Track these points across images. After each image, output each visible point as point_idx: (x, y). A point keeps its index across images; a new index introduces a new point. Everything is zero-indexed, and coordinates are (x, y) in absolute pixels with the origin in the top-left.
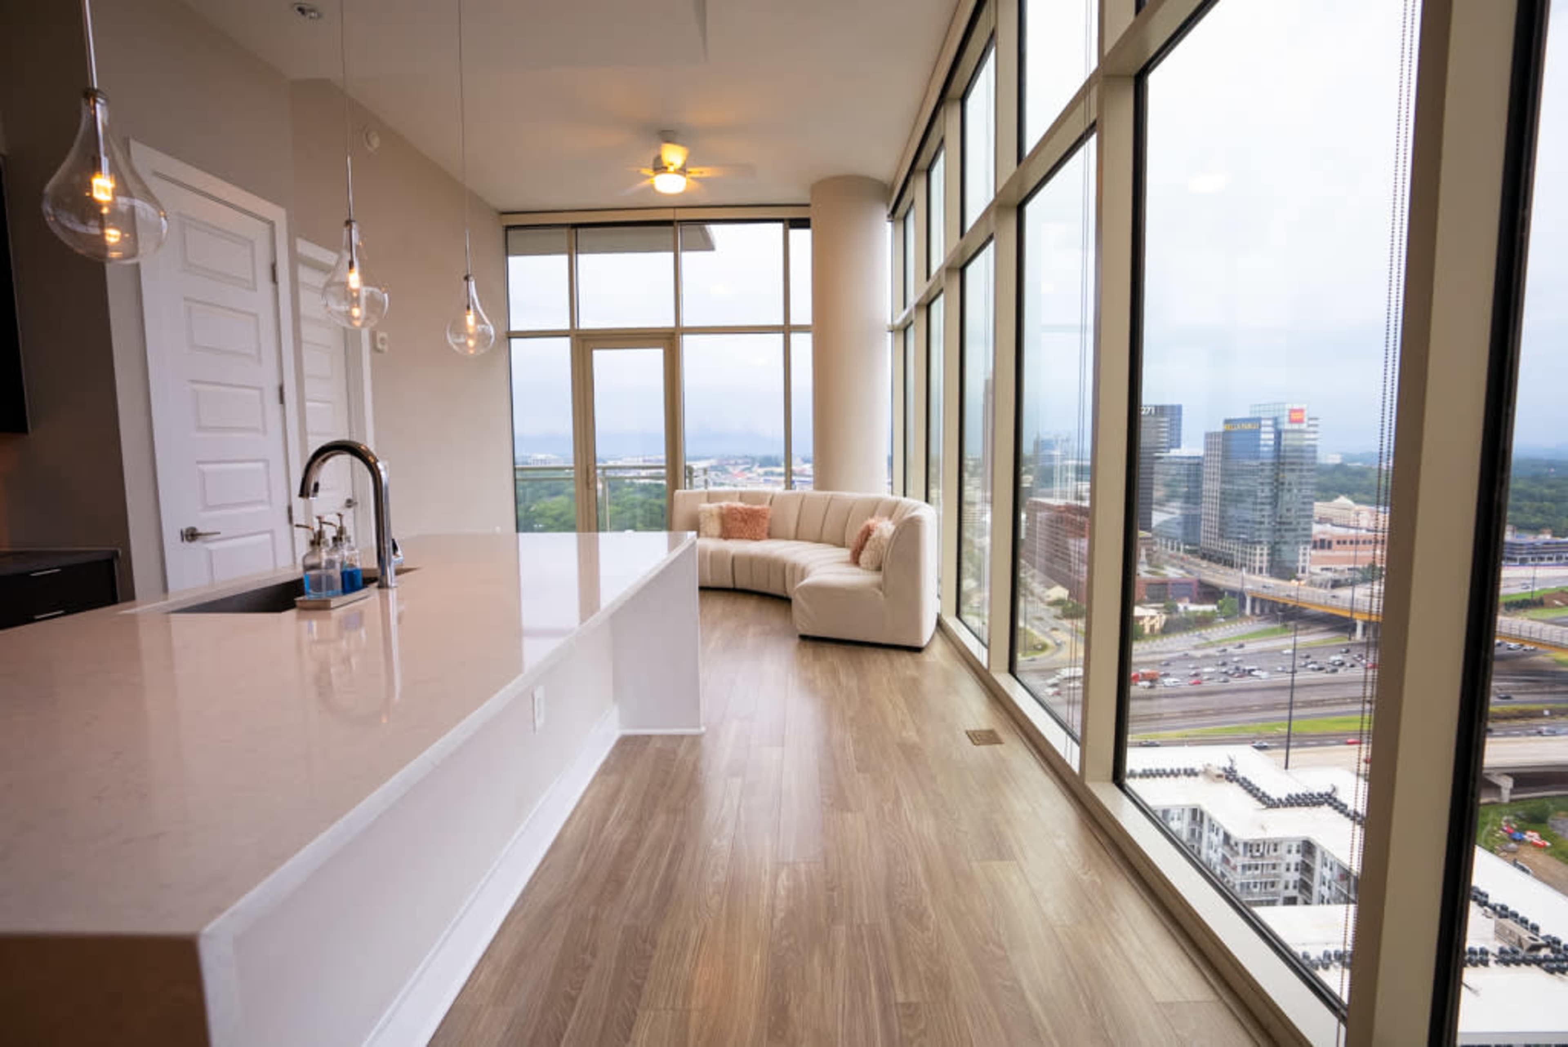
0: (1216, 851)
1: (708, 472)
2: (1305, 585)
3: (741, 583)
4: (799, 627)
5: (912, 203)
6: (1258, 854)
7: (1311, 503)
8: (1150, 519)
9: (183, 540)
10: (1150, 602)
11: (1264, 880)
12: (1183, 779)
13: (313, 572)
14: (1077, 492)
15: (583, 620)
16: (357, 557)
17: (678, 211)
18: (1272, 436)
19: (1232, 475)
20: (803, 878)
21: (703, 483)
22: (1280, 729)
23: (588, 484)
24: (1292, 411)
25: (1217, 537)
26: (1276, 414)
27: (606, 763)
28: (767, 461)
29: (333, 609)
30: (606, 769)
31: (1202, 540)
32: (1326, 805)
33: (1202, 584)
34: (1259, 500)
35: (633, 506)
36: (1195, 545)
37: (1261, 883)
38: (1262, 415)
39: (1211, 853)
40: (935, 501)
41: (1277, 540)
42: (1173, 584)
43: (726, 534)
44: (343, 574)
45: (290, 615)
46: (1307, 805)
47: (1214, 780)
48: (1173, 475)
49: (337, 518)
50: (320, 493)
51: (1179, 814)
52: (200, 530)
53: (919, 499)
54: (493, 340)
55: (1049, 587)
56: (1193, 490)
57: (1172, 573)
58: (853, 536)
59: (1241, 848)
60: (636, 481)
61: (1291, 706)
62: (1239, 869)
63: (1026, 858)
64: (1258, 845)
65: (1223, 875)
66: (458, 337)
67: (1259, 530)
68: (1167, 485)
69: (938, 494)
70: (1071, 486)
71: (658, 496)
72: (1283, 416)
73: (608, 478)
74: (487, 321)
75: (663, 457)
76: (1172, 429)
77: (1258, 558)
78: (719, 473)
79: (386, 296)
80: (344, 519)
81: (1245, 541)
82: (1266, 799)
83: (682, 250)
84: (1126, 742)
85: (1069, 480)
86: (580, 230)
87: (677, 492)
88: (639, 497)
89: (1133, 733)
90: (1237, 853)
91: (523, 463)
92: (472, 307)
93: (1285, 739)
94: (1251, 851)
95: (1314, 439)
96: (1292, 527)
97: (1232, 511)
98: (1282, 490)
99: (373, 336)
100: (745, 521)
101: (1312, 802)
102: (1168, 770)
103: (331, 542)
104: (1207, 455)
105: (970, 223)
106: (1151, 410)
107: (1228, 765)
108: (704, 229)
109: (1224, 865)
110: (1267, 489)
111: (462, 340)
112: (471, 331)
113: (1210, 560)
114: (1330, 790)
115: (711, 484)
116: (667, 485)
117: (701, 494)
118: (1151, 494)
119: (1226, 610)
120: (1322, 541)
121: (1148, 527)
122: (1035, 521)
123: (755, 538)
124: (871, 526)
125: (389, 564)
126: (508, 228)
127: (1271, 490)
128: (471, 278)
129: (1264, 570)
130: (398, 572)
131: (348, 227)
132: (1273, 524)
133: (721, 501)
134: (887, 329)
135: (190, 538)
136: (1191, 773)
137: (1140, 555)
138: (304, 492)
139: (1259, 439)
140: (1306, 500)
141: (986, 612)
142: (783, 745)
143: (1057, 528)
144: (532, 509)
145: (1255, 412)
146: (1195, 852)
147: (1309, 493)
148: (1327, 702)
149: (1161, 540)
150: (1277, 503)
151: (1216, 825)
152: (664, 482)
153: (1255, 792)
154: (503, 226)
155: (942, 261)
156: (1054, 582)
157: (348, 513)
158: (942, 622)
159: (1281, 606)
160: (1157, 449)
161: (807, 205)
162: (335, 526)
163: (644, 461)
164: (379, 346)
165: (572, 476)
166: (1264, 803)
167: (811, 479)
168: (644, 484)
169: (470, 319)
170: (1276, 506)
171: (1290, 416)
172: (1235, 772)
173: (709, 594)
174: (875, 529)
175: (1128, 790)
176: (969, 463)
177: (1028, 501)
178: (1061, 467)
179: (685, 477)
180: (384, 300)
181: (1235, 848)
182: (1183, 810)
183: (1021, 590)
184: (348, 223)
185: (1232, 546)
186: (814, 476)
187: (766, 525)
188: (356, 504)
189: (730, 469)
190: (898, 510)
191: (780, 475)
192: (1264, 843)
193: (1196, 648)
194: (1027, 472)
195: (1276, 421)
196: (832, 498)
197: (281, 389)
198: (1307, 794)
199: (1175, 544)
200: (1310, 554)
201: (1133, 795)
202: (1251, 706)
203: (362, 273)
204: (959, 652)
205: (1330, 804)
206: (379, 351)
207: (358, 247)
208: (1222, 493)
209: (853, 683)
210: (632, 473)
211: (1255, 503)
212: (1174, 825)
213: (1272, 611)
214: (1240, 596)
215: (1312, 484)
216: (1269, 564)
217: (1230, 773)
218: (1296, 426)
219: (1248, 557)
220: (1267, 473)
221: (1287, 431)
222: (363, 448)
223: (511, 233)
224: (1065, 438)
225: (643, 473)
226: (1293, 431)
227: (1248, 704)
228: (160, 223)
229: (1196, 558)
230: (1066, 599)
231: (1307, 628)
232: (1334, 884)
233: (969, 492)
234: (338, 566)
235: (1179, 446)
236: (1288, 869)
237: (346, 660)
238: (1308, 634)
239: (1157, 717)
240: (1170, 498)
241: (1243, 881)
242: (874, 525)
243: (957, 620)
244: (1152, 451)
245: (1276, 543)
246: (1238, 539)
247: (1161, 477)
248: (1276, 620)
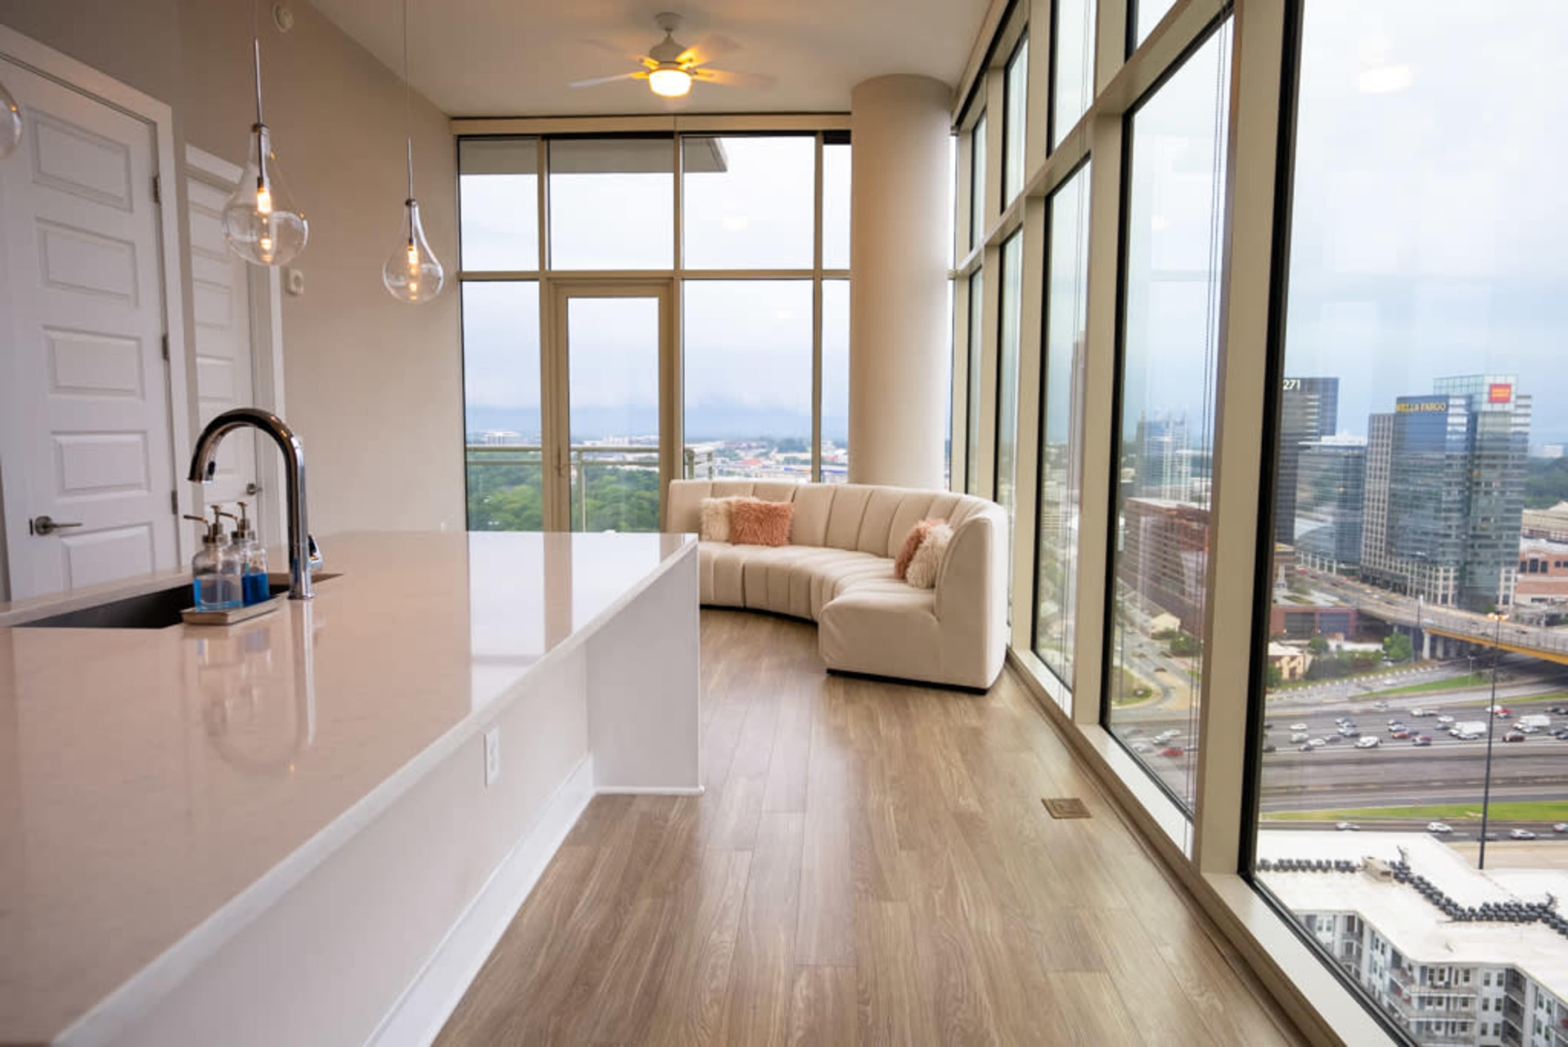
0: (1381, 976)
1: (714, 459)
2: (1507, 620)
3: (753, 601)
4: (827, 660)
5: (984, 110)
6: (1441, 983)
7: (1519, 511)
8: (1292, 528)
9: (32, 533)
10: (1289, 638)
11: (1451, 1020)
12: (1335, 876)
13: (204, 577)
14: (1192, 492)
15: (549, 645)
16: (263, 559)
17: (679, 118)
18: (1464, 420)
19: (1405, 471)
20: (828, 986)
21: (707, 472)
22: (1472, 814)
23: (559, 469)
24: (1494, 386)
25: (1383, 553)
26: (1471, 390)
27: (576, 830)
28: (788, 445)
29: (232, 624)
30: (575, 838)
31: (1363, 556)
32: (1539, 921)
33: (1361, 615)
34: (1444, 506)
35: (617, 500)
36: (1354, 563)
37: (1447, 1024)
38: (1451, 392)
39: (1375, 978)
40: (1006, 500)
41: (1469, 559)
42: (1322, 615)
43: (735, 538)
44: (244, 580)
45: (173, 632)
46: (1511, 919)
47: (1377, 879)
48: (1324, 470)
49: (239, 507)
50: (216, 476)
51: (1329, 922)
52: (55, 520)
53: (986, 497)
54: (441, 282)
55: (1154, 615)
56: (1350, 491)
57: (1321, 599)
58: (899, 543)
59: (1417, 974)
60: (619, 467)
61: (1487, 783)
62: (1415, 1003)
63: (1121, 972)
64: (1442, 971)
65: (1394, 1010)
66: (397, 278)
67: (1442, 545)
68: (1316, 484)
69: (1010, 491)
70: (1186, 483)
71: (648, 488)
72: (1481, 393)
73: (584, 463)
74: (435, 260)
75: (655, 437)
76: (1324, 410)
77: (1441, 583)
78: (727, 460)
79: (305, 223)
80: (247, 509)
81: (1424, 560)
82: (1452, 909)
83: (684, 171)
84: (1257, 823)
85: (1183, 475)
86: (553, 143)
87: (674, 482)
88: (624, 488)
89: (1263, 811)
90: (1412, 980)
91: (475, 442)
92: (415, 241)
93: (1480, 828)
94: (1431, 978)
95: (1527, 425)
96: (1489, 542)
97: (1406, 520)
98: (1477, 492)
99: (285, 274)
100: (760, 522)
101: (1519, 916)
102: (1314, 862)
103: (229, 538)
104: (1372, 445)
105: (1059, 137)
106: (1296, 385)
107: (1397, 859)
108: (714, 144)
109: (1392, 995)
110: (1455, 491)
111: (402, 283)
112: (413, 271)
113: (1373, 584)
114: (1545, 901)
115: (716, 471)
116: (659, 475)
117: (704, 485)
118: (1294, 494)
119: (1396, 650)
120: (1534, 562)
121: (1290, 541)
122: (1138, 528)
123: (772, 543)
124: (922, 531)
125: (305, 569)
126: (460, 138)
127: (1461, 492)
128: (414, 203)
129: (1450, 600)
130: (316, 579)
131: (257, 134)
132: (1464, 537)
133: (728, 495)
134: (946, 277)
135: (42, 530)
136: (1346, 867)
137: (1277, 576)
138: (195, 475)
139: (1446, 424)
140: (1512, 506)
141: (1071, 644)
142: (804, 811)
143: (1166, 538)
144: (486, 501)
145: (1441, 387)
146: (1353, 973)
147: (1515, 496)
148: (1539, 780)
149: (1306, 555)
150: (1469, 509)
151: (1381, 941)
152: (657, 469)
153: (1436, 897)
154: (454, 136)
155: (1022, 187)
156: (1162, 609)
157: (251, 501)
158: (1012, 654)
159: (1473, 648)
160: (1303, 436)
161: (848, 113)
162: (236, 519)
163: (631, 442)
164: (293, 288)
165: (539, 459)
166: (1449, 913)
167: (845, 469)
168: (631, 472)
169: (413, 256)
170: (1468, 514)
171: (1490, 393)
172: (1408, 868)
173: (711, 614)
174: (928, 536)
175: (1258, 886)
176: (1051, 450)
177: (1127, 501)
178: (1173, 457)
179: (684, 464)
180: (303, 228)
181: (1409, 973)
182: (1335, 917)
183: (1117, 618)
184: (257, 128)
185: (1404, 566)
186: (849, 466)
187: (787, 528)
188: (260, 490)
189: (742, 454)
190: (957, 509)
191: (805, 462)
192: (1450, 969)
193: (1353, 700)
194: (1126, 465)
195: (1470, 400)
196: (873, 492)
197: (165, 340)
198: (1512, 904)
199: (1326, 563)
200: (1516, 580)
201: (1265, 893)
202: (1429, 781)
203: (274, 193)
204: (1033, 694)
205: (1546, 921)
206: (292, 294)
207: (269, 159)
208: (1393, 495)
209: (896, 733)
210: (615, 458)
211: (1438, 510)
212: (1324, 937)
213: (1460, 654)
214: (1415, 633)
215: (1519, 484)
216: (1456, 592)
217: (1399, 869)
218: (1498, 407)
219: (1427, 581)
220: (1455, 469)
221: (1485, 414)
222: (273, 418)
223: (463, 144)
224: (1178, 420)
225: (630, 457)
226: (1493, 414)
227: (1426, 778)
228: (12, 121)
229: (1354, 580)
230: (1177, 629)
231: (1511, 679)
232: (1553, 1033)
233: (1049, 487)
234: (238, 570)
235: (1333, 433)
236: (1485, 1008)
237: (245, 692)
238: (1513, 686)
239: (1299, 790)
240: (1320, 500)
241: (1421, 1019)
242: (925, 530)
243: (1030, 653)
244: (1297, 438)
245: (1466, 563)
246: (1414, 556)
247: (1308, 472)
248: (1466, 666)
